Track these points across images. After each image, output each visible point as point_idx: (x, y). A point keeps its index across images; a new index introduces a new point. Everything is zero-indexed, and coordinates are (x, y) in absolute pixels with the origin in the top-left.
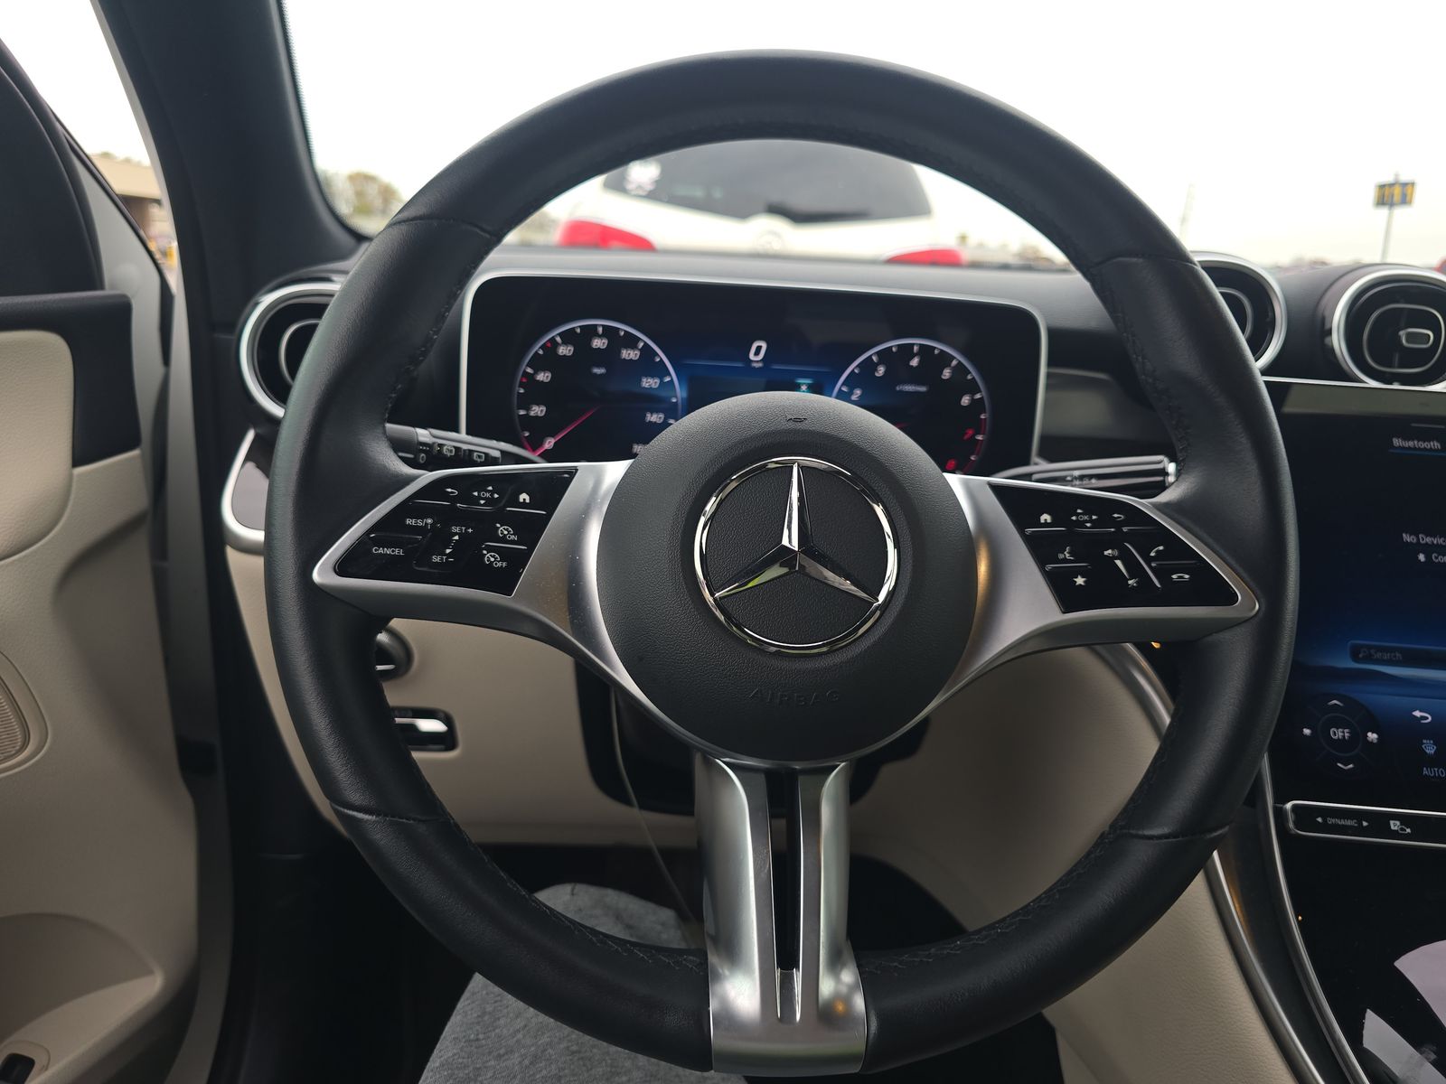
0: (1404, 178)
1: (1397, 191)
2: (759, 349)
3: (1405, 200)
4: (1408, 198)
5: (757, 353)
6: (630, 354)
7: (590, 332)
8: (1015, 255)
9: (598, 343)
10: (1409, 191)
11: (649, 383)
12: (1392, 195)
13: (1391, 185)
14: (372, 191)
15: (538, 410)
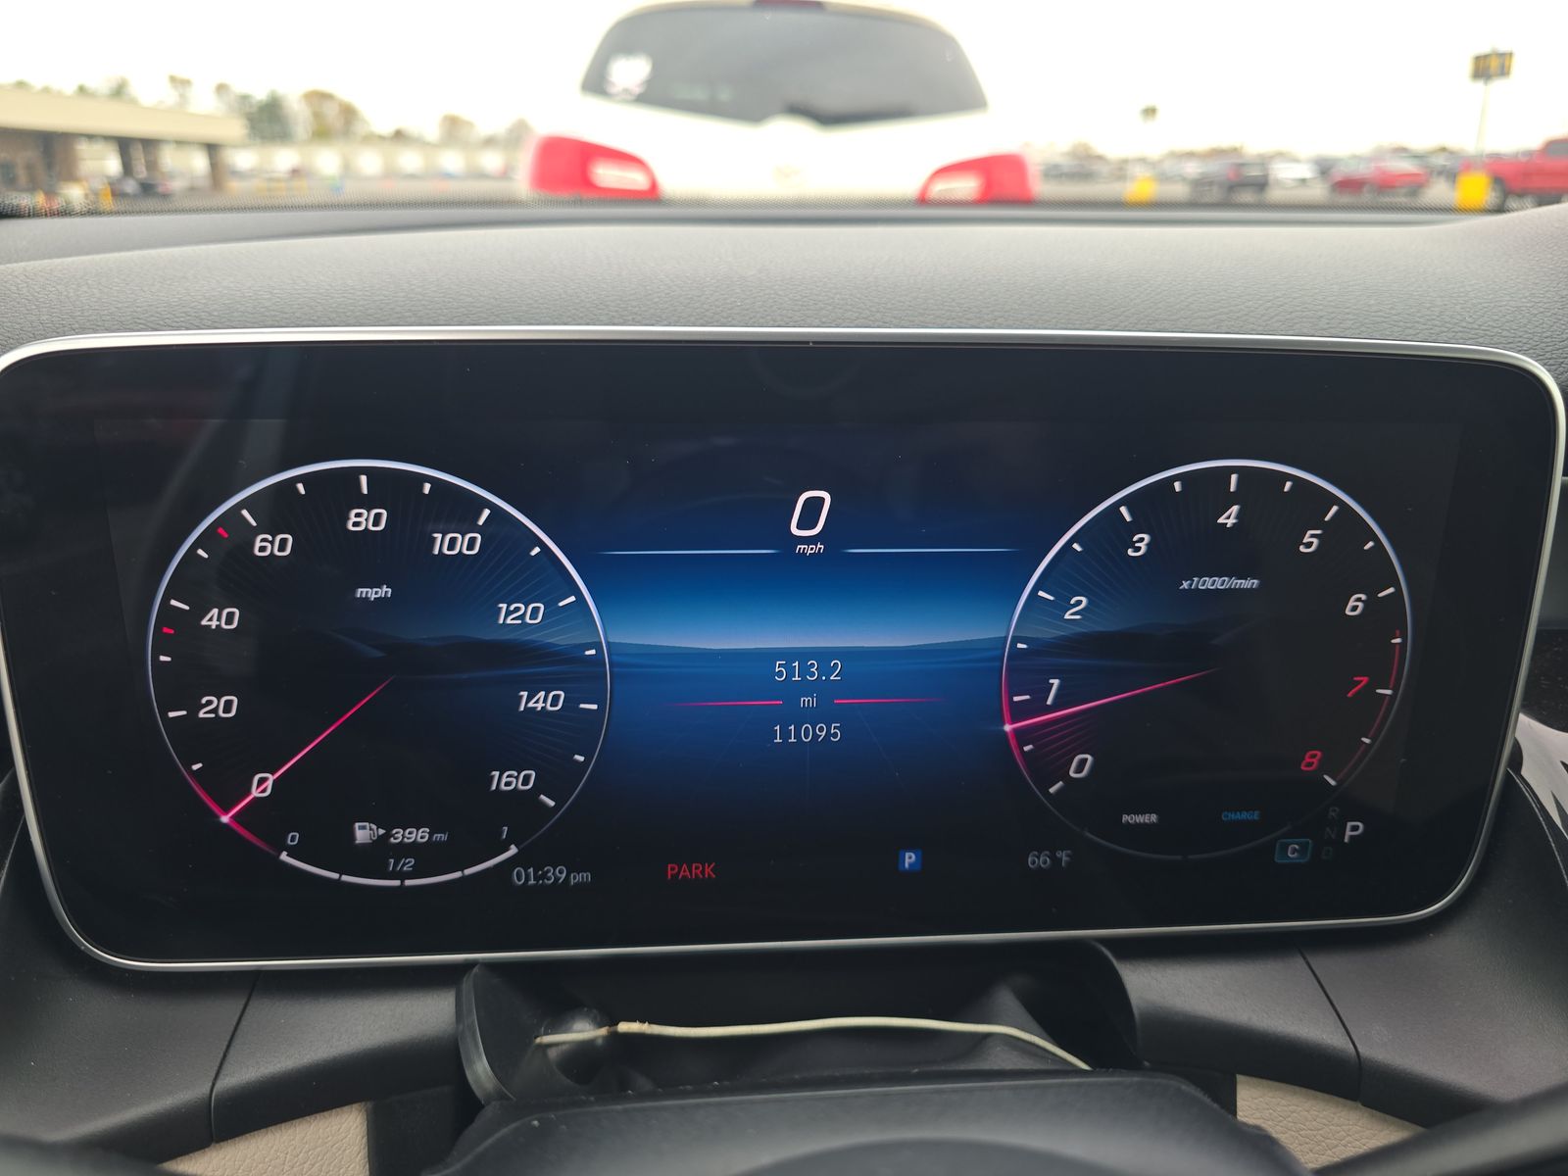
0: (1503, 48)
1: (1494, 64)
2: (813, 507)
3: (1504, 71)
4: (1506, 70)
5: (807, 521)
6: (454, 543)
7: (339, 491)
8: (1068, 154)
9: (362, 520)
10: (1507, 63)
11: (517, 615)
12: (1489, 67)
13: (1486, 57)
14: (331, 112)
15: (218, 706)
